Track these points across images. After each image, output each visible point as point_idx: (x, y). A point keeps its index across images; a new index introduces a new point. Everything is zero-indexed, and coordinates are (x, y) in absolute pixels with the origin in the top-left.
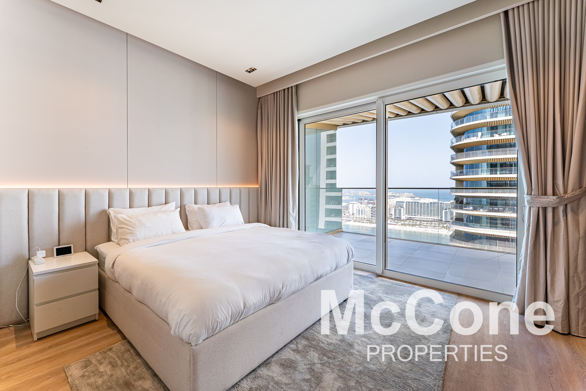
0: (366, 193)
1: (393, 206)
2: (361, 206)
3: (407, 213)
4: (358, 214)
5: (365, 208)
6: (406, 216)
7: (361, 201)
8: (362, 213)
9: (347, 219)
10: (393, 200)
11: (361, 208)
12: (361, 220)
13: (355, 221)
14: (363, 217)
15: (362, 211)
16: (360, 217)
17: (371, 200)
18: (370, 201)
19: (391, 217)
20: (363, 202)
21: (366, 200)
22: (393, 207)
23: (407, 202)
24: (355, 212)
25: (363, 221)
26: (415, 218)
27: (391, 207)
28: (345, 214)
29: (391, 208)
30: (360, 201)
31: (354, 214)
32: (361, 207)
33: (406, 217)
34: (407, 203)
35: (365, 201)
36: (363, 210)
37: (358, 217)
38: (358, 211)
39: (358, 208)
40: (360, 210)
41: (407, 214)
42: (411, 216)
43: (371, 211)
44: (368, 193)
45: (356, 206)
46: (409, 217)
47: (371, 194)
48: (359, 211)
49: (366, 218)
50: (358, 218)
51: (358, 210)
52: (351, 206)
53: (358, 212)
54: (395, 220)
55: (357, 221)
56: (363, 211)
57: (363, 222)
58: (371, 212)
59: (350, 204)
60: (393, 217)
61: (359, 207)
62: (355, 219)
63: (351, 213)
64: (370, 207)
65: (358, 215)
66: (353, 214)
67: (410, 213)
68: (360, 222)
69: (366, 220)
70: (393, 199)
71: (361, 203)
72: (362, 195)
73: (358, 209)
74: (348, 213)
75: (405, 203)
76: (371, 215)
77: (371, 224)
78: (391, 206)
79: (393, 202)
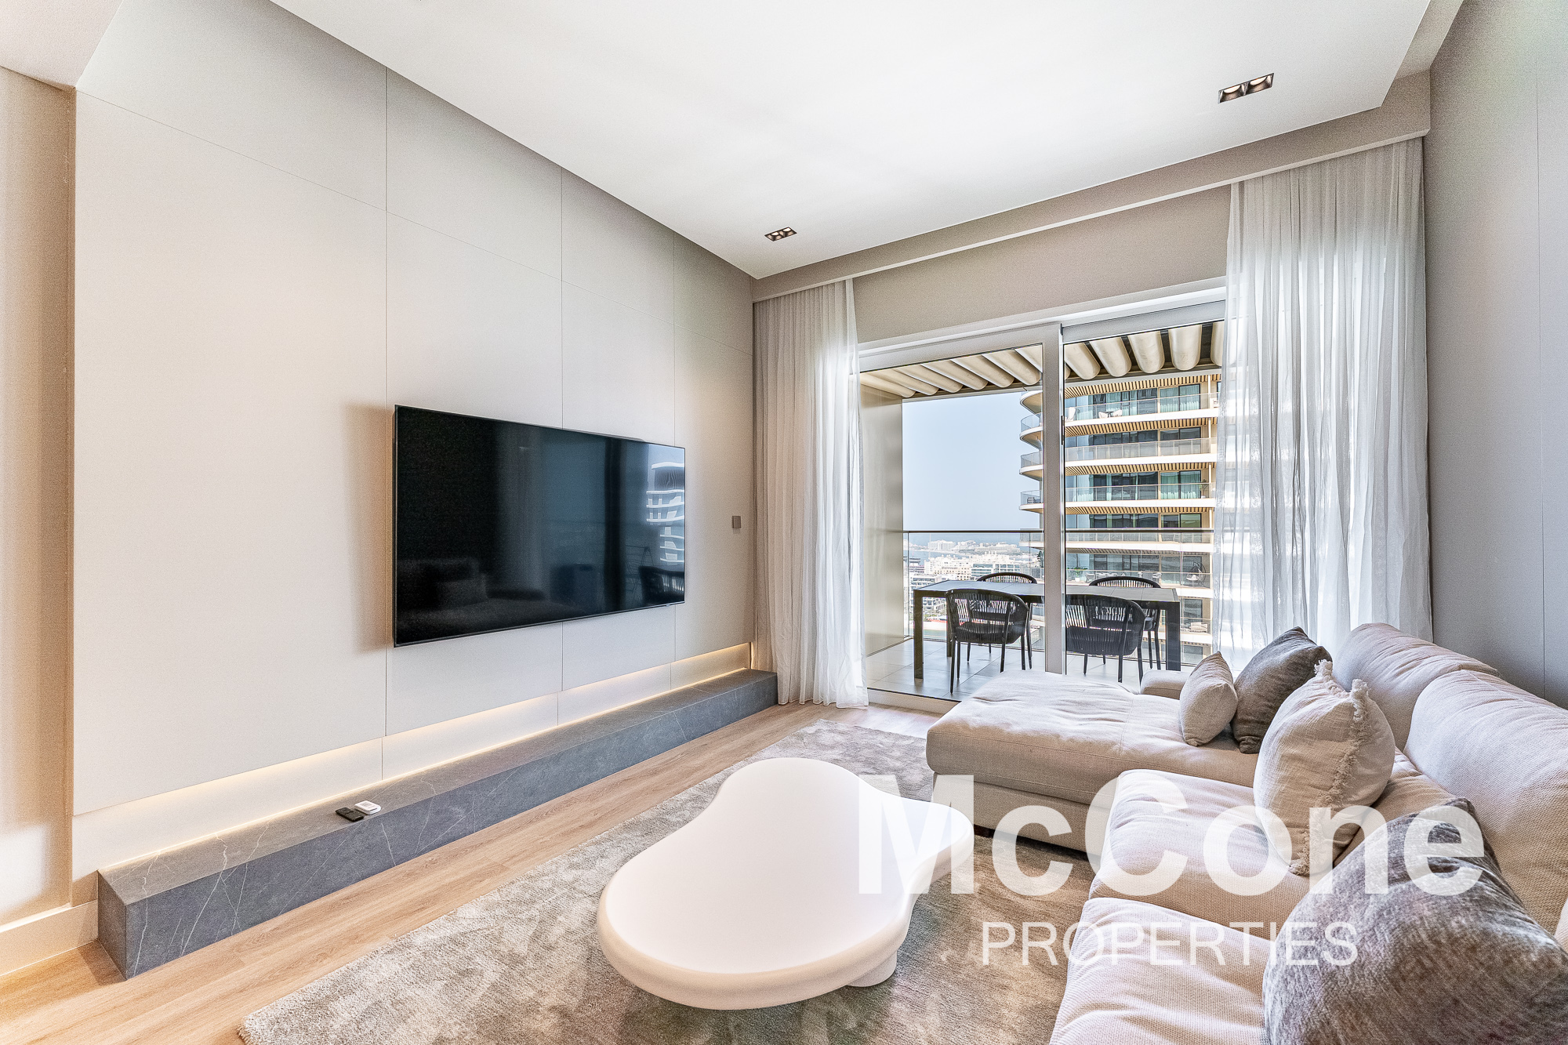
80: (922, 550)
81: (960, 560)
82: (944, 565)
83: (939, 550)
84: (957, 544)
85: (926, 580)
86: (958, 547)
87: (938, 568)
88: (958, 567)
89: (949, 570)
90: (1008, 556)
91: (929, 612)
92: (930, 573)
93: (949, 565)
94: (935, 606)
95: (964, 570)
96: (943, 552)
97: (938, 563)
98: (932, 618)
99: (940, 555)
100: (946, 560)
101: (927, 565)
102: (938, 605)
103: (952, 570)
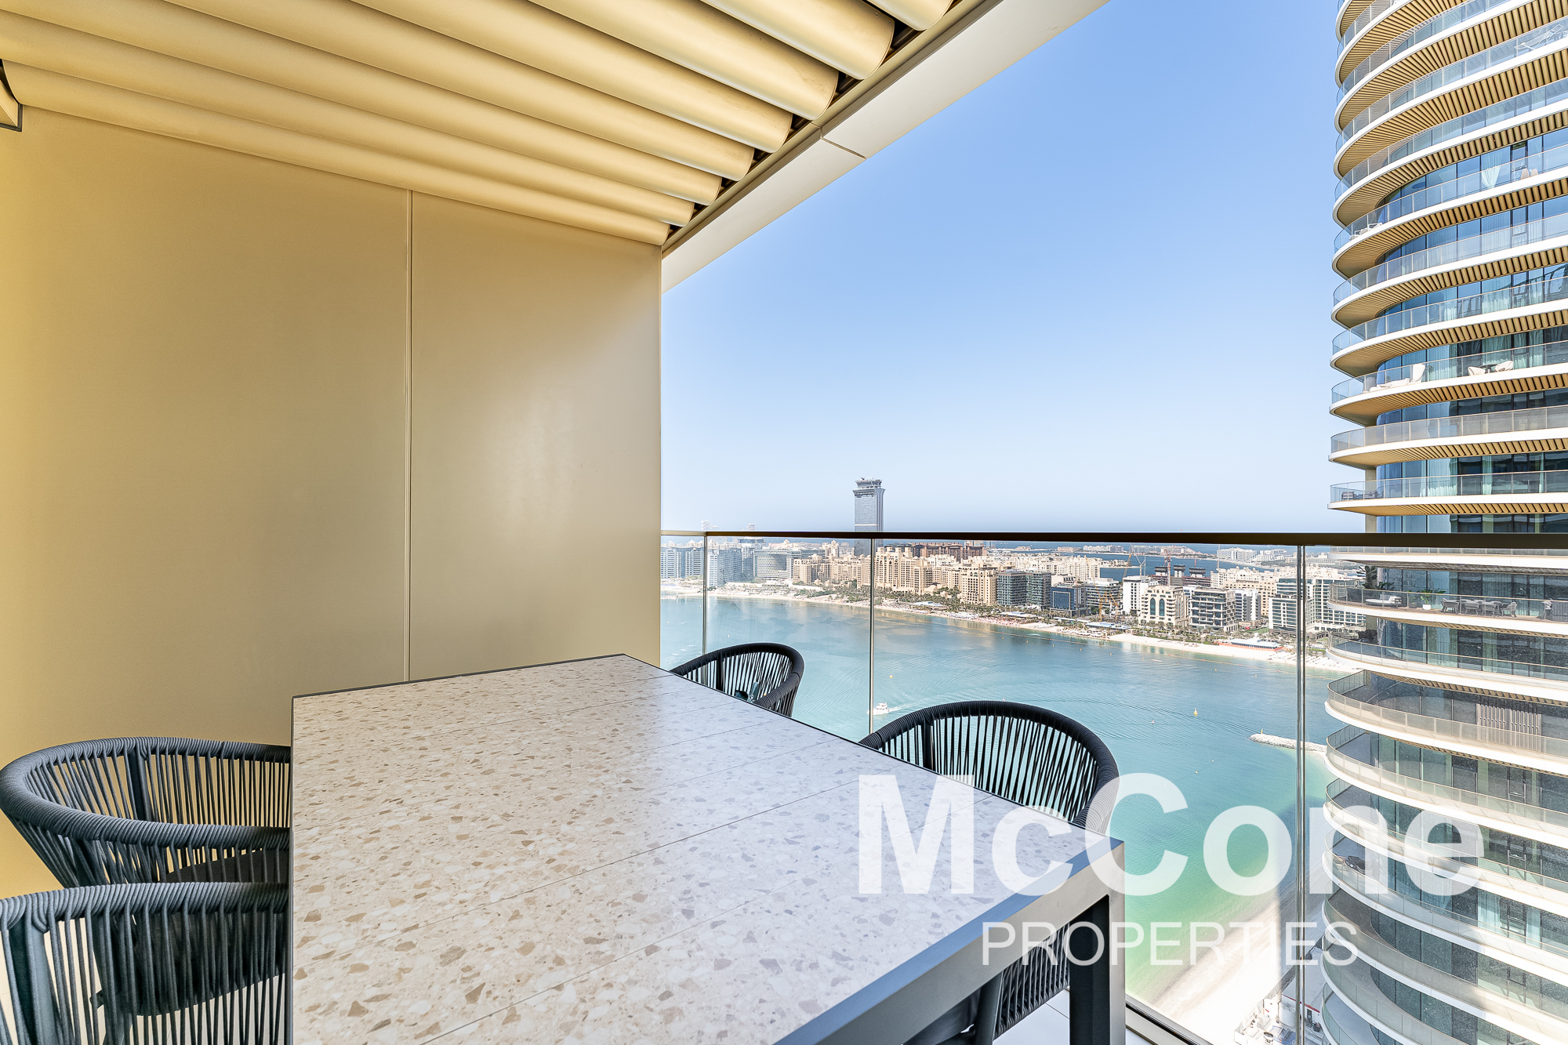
0: (1182, 552)
1: (1271, 592)
2: (1160, 588)
3: (1322, 616)
4: (1149, 613)
5: (1172, 594)
6: (1316, 625)
7: (1164, 574)
8: (1162, 611)
9: (1113, 627)
10: (1271, 574)
11: (1158, 595)
12: (1158, 631)
13: (1138, 633)
14: (1166, 621)
15: (1162, 602)
16: (1157, 620)
17: (1196, 573)
18: (1193, 576)
19: (1263, 626)
20: (1169, 579)
21: (1178, 570)
22: (1271, 595)
23: (1320, 581)
24: (1139, 606)
25: (1164, 635)
26: (1351, 631)
27: (1267, 595)
28: (1107, 612)
29: (1266, 597)
30: (1158, 574)
31: (1138, 613)
32: (1160, 591)
33: (1317, 628)
34: (1322, 584)
35: (1176, 576)
36: (1166, 602)
37: (1148, 620)
38: (1149, 604)
39: (1150, 594)
40: (1157, 600)
41: (1322, 619)
42: (1338, 627)
43: (1191, 605)
44: (1189, 550)
45: (1143, 588)
46: (1328, 629)
47: (1199, 553)
48: (1153, 602)
49: (1174, 625)
50: (1148, 624)
51: (1149, 600)
52: (1126, 587)
53: (1149, 607)
54: (1278, 636)
55: (1145, 632)
56: (1166, 605)
57: (1166, 638)
58: (1191, 608)
59: (1125, 584)
60: (1271, 625)
61: (1153, 593)
62: (1139, 627)
63: (1127, 608)
64: (1190, 592)
65: (1149, 616)
66: (1134, 612)
67: (1334, 617)
68: (1154, 636)
69: (1176, 631)
70: (1272, 571)
71: (1163, 582)
72: (1165, 557)
73: (1150, 597)
74: (1117, 608)
75: (1314, 582)
76: (1191, 615)
77: (1191, 644)
78: (1267, 592)
79: (1271, 581)
80: (1208, 559)
81: (1261, 573)
82: (1240, 578)
83: (1233, 560)
84: (1259, 553)
85: (1212, 594)
86: (1260, 558)
87: (1230, 582)
88: (1260, 580)
89: (1247, 584)
90: (1336, 570)
91: (1217, 633)
92: (1219, 587)
93: (1247, 578)
94: (1225, 627)
95: (1267, 586)
96: (1239, 563)
97: (1232, 576)
98: (1220, 640)
99: (1234, 566)
100: (1243, 572)
101: (1214, 577)
102: (1231, 626)
103: (1251, 584)
